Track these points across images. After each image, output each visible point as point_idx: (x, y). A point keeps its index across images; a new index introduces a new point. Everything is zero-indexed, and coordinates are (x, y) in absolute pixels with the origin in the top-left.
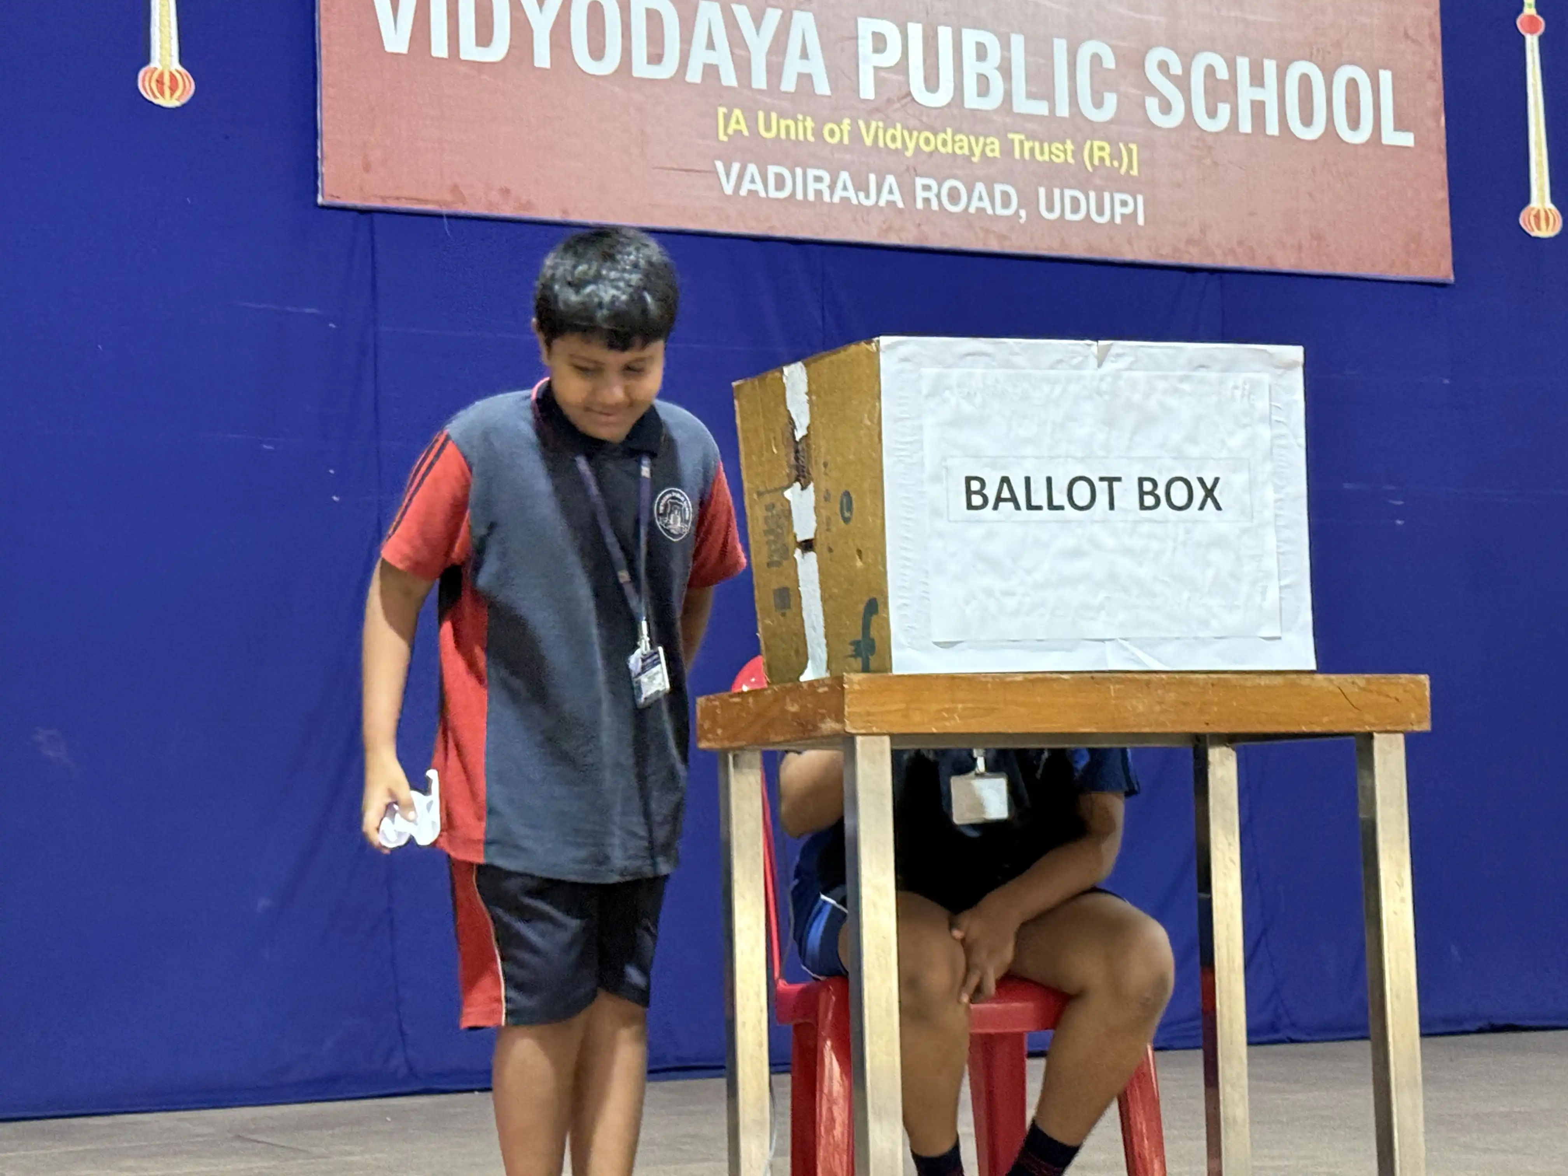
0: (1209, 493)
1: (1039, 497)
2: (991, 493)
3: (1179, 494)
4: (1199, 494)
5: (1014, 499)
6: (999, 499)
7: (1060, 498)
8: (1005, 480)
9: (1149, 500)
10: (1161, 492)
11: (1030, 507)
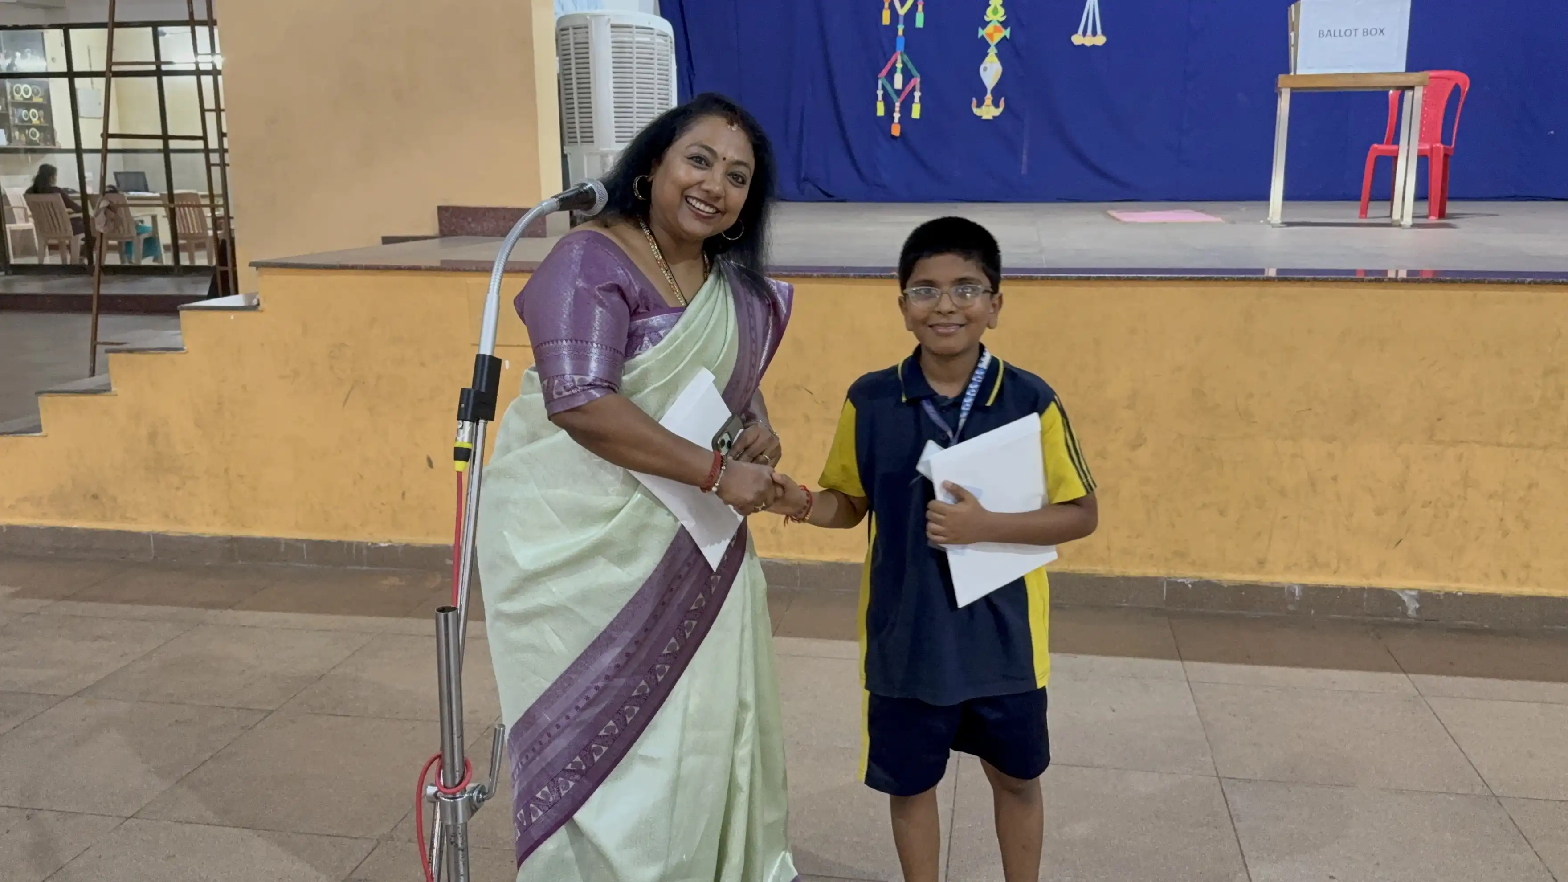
0: (1382, 31)
1: (1337, 34)
2: (1325, 33)
3: (1374, 32)
4: (1379, 31)
5: (1331, 35)
6: (1327, 35)
7: (1342, 33)
8: (1329, 31)
9: (1365, 33)
10: (1369, 32)
11: (1334, 36)
